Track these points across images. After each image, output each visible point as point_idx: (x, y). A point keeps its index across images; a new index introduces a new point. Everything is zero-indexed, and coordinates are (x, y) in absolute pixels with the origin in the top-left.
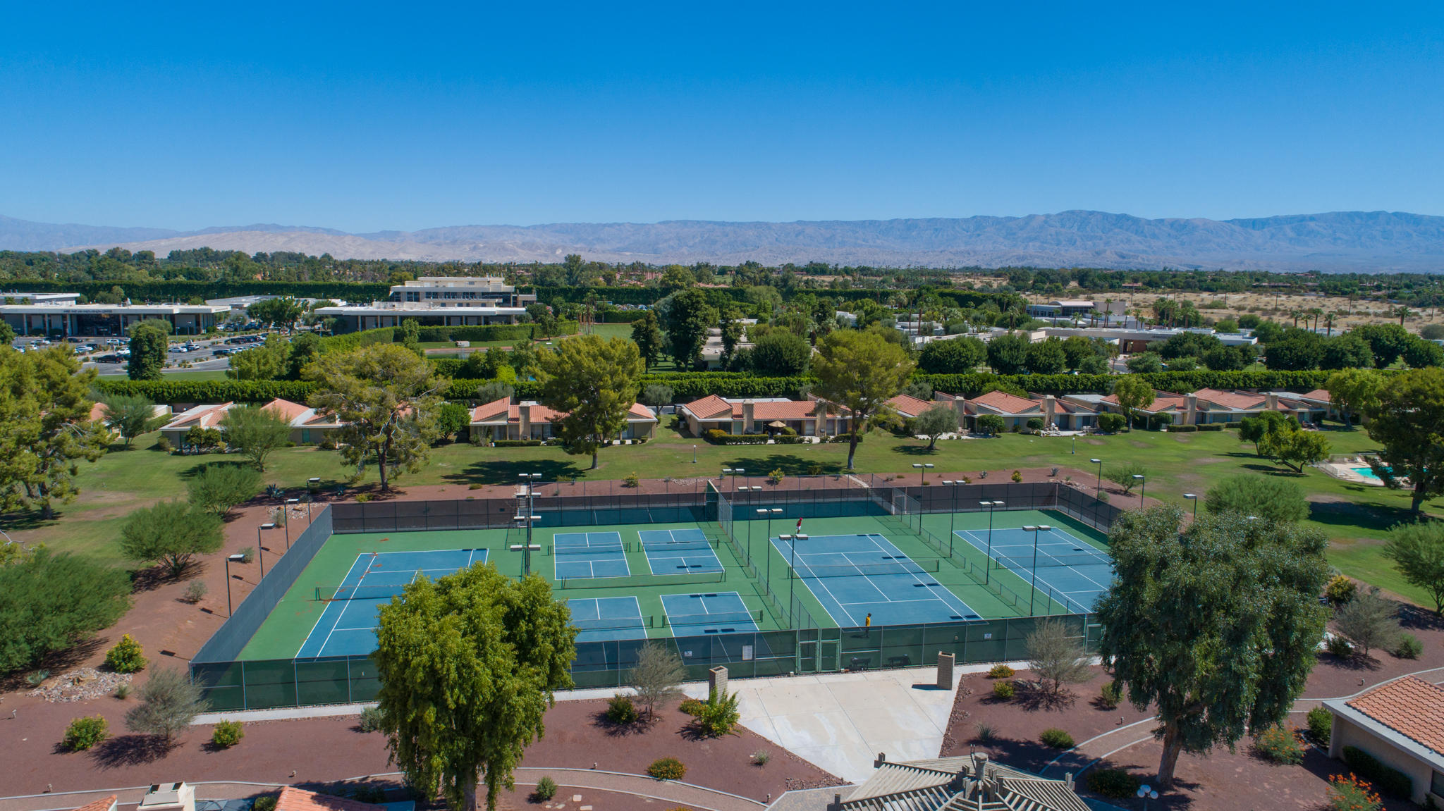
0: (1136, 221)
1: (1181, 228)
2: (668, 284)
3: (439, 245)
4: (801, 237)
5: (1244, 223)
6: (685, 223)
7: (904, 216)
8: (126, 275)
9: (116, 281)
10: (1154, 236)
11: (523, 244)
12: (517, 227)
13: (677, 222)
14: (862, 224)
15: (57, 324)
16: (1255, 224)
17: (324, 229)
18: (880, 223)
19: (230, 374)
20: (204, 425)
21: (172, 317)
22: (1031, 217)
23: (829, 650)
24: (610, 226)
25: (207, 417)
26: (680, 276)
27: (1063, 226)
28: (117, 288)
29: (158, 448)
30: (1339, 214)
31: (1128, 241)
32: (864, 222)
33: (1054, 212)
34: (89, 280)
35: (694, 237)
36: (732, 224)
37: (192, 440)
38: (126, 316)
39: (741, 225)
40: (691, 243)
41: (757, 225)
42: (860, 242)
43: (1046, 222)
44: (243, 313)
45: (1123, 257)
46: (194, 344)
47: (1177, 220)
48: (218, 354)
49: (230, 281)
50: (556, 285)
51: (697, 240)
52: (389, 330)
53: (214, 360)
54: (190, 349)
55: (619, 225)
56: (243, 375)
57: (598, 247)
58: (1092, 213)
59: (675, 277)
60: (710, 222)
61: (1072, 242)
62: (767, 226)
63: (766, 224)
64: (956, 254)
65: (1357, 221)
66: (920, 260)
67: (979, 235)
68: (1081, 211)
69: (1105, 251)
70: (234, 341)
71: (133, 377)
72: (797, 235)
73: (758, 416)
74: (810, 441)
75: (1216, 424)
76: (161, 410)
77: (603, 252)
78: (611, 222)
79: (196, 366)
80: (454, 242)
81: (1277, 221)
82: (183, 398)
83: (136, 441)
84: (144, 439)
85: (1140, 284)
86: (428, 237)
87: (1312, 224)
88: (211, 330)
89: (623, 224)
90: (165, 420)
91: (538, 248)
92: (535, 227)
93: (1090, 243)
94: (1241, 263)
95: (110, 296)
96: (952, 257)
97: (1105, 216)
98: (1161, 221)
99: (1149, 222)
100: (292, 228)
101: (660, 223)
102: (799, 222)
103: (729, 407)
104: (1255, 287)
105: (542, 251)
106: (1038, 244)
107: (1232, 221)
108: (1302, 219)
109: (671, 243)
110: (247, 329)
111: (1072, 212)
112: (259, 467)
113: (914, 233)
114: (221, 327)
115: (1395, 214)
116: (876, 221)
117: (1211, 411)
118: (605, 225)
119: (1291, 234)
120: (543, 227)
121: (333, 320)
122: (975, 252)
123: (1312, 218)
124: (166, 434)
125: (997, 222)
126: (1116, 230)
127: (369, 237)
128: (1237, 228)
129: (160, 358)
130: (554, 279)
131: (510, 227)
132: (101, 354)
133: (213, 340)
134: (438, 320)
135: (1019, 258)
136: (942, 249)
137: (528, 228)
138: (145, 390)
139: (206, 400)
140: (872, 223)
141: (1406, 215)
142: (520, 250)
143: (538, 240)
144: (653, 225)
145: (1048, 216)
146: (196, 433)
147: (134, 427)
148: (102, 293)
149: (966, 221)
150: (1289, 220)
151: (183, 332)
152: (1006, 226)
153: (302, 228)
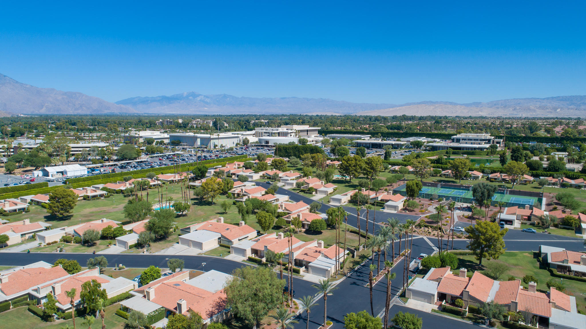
2: (564, 136)
3: (498, 108)
8: (381, 130)
9: (379, 131)
11: (540, 107)
12: (538, 99)
15: (368, 145)
17: (450, 102)
19: (402, 160)
20: (396, 169)
21: (392, 145)
23: (461, 200)
25: (397, 168)
28: (379, 134)
29: (389, 172)
34: (373, 131)
37: (394, 171)
38: (382, 144)
44: (409, 143)
46: (397, 152)
48: (402, 155)
49: (408, 132)
50: (516, 135)
52: (445, 151)
53: (400, 156)
54: (396, 153)
56: (405, 161)
59: (568, 133)
70: (406, 152)
71: (385, 160)
76: (390, 166)
77: (584, 110)
79: (396, 158)
80: (505, 107)
82: (393, 164)
83: (386, 171)
84: (387, 171)
86: (494, 105)
88: (401, 148)
90: (390, 168)
91: (547, 108)
92: (548, 99)
95: (378, 136)
100: (437, 102)
105: (550, 110)
110: (410, 148)
112: (404, 176)
114: (403, 147)
120: (553, 98)
121: (431, 147)
124: (391, 170)
127: (467, 105)
129: (390, 156)
130: (515, 133)
131: (534, 99)
132: (378, 154)
133: (401, 151)
134: (460, 148)
137: (544, 99)
138: (387, 162)
139: (397, 165)
142: (537, 110)
143: (549, 104)
146: (395, 170)
147: (386, 168)
148: (376, 135)
151: (395, 148)
153: (441, 102)
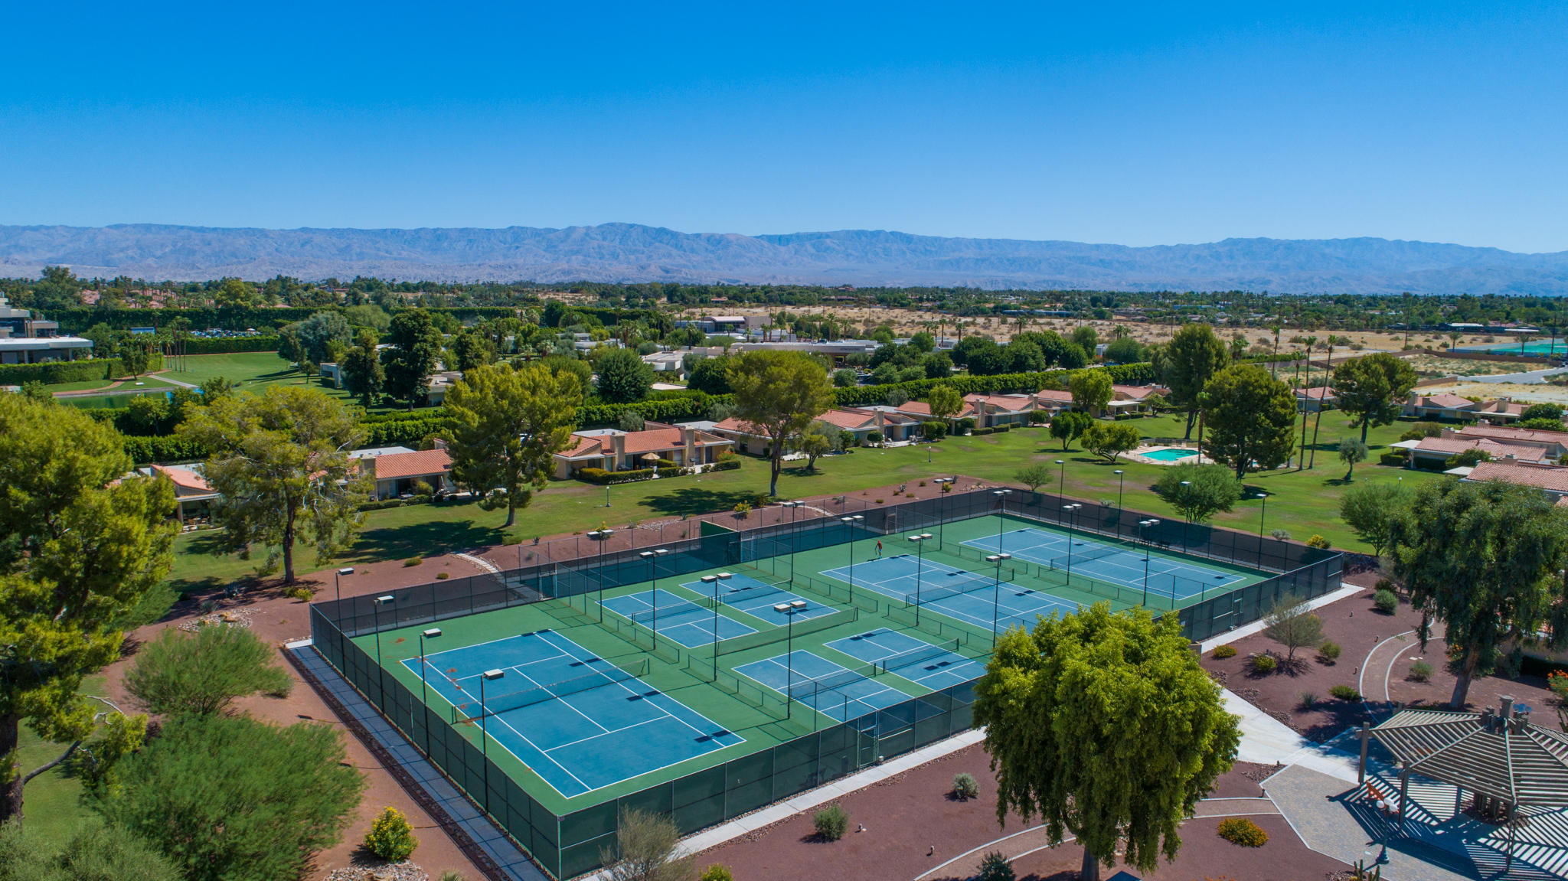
0: (674, 235)
1: (717, 242)
2: (227, 305)
4: (308, 247)
5: (771, 239)
6: (148, 228)
7: (432, 225)
10: (693, 251)
13: (135, 226)
14: (383, 233)
16: (781, 240)
18: (404, 232)
22: (571, 230)
24: (35, 229)
26: (242, 294)
27: (604, 239)
30: (848, 232)
31: (670, 255)
32: (385, 230)
33: (595, 223)
35: (162, 245)
36: (215, 229)
39: (226, 231)
40: (159, 253)
41: (249, 232)
42: (382, 253)
43: (587, 234)
45: (667, 272)
47: (713, 235)
51: (167, 250)
55: (47, 228)
57: (16, 256)
58: (632, 226)
59: (236, 296)
60: (182, 228)
61: (615, 256)
62: (263, 233)
63: (261, 231)
64: (496, 267)
65: (863, 238)
66: (456, 274)
67: (517, 247)
68: (621, 224)
69: (649, 265)
72: (303, 245)
73: (630, 449)
74: (693, 472)
75: (1003, 426)
77: (29, 263)
78: (34, 224)
81: (799, 238)
85: (724, 299)
87: (828, 241)
89: (54, 227)
93: (632, 257)
94: (774, 277)
96: (492, 271)
97: (645, 229)
98: (698, 235)
99: (687, 237)
101: (110, 227)
102: (304, 230)
103: (597, 442)
104: (825, 300)
106: (580, 257)
107: (760, 237)
108: (820, 236)
109: (130, 253)
111: (613, 225)
113: (445, 244)
115: (892, 233)
116: (399, 231)
117: (998, 414)
118: (25, 229)
119: (813, 251)
122: (516, 265)
123: (828, 236)
125: (536, 233)
126: (657, 244)
128: (765, 243)
135: (564, 272)
136: (478, 262)
140: (396, 233)
141: (901, 234)
144: (100, 229)
145: (588, 228)
149: (503, 231)
150: (810, 237)
152: (547, 239)
